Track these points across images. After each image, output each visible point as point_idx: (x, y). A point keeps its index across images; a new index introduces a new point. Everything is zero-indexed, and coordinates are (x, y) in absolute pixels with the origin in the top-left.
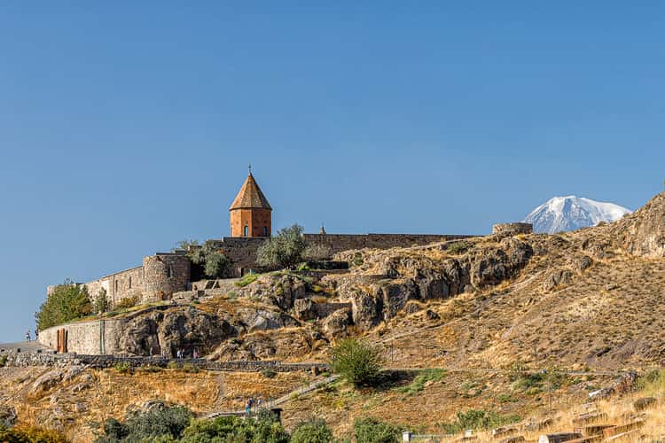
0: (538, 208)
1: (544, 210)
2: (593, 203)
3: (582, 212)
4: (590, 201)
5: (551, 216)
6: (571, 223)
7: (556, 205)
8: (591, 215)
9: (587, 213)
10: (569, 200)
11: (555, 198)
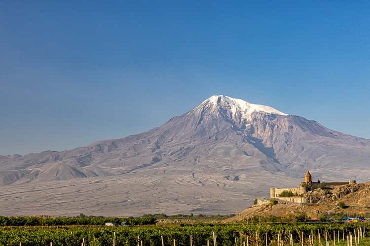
0: (205, 101)
1: (208, 102)
2: (231, 99)
3: (226, 103)
4: (229, 98)
5: (212, 105)
6: (221, 108)
7: (214, 99)
8: (230, 104)
9: (228, 104)
10: (220, 97)
11: (214, 96)
